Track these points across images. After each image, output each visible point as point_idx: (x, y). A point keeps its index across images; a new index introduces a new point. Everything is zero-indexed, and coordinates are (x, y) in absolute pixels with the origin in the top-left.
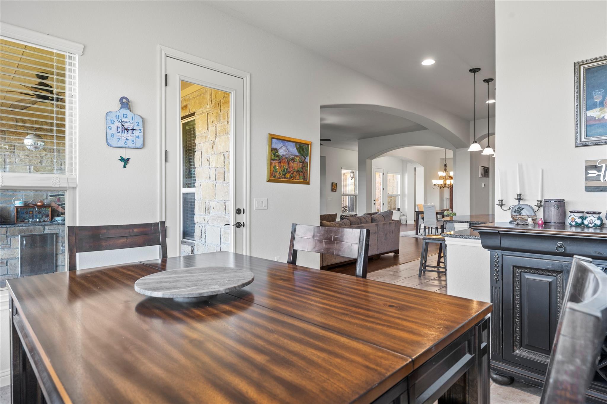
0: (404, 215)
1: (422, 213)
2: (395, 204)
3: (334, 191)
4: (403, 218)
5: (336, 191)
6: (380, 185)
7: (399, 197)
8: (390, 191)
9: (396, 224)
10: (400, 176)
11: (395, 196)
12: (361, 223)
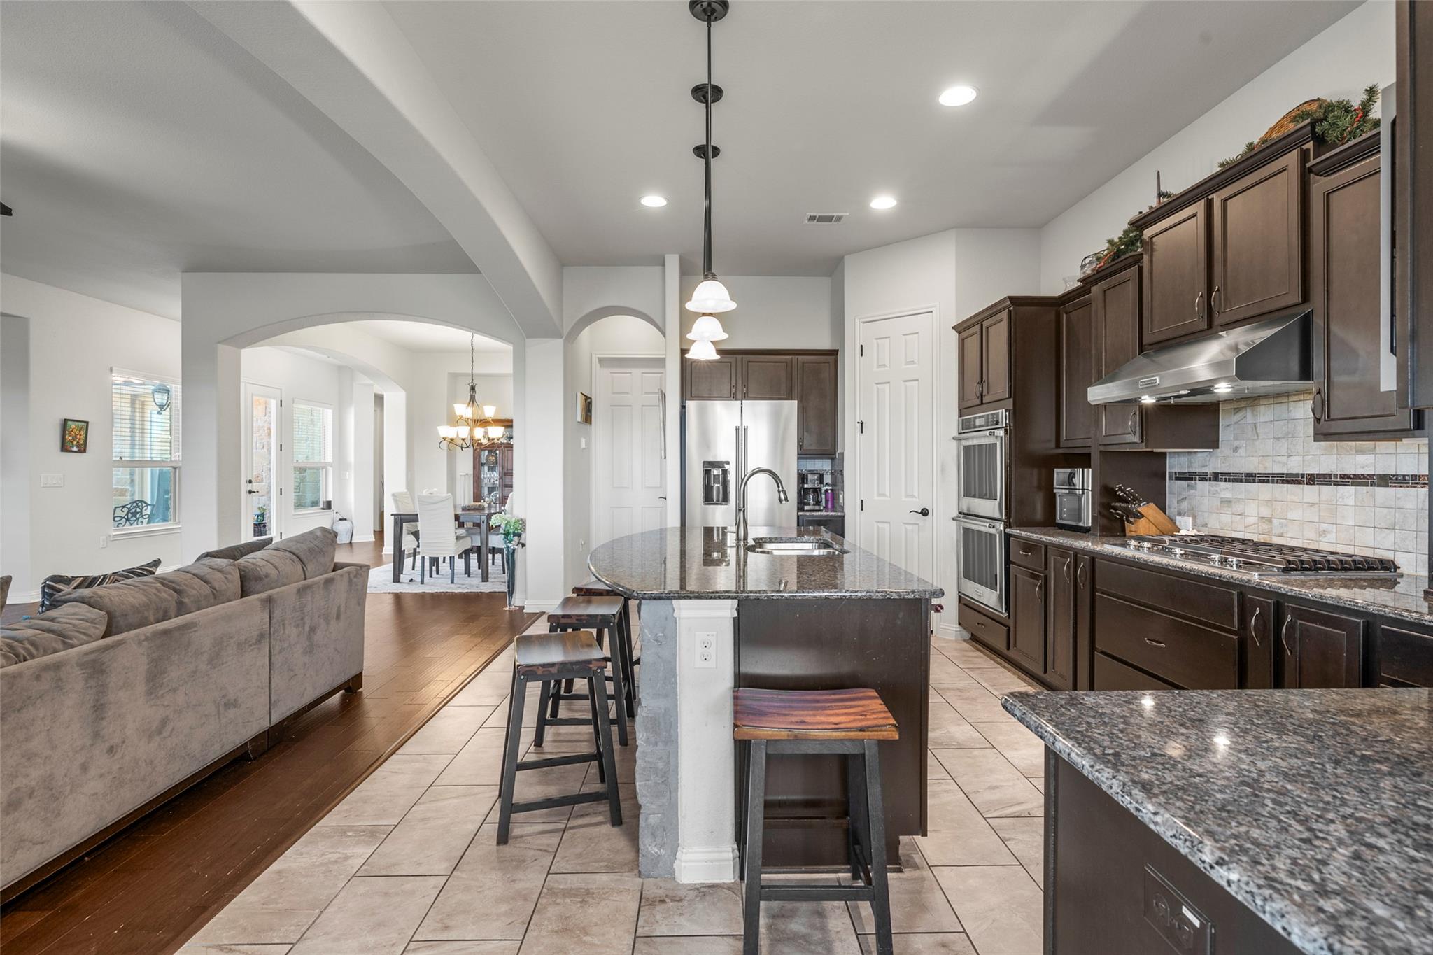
0: (345, 519)
1: (414, 518)
2: (317, 490)
3: (75, 449)
4: (341, 528)
5: (82, 449)
6: (269, 435)
7: (330, 470)
8: (301, 454)
9: (350, 581)
10: (333, 412)
11: (318, 469)
12: (181, 609)
